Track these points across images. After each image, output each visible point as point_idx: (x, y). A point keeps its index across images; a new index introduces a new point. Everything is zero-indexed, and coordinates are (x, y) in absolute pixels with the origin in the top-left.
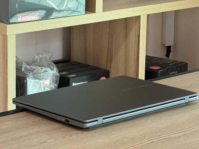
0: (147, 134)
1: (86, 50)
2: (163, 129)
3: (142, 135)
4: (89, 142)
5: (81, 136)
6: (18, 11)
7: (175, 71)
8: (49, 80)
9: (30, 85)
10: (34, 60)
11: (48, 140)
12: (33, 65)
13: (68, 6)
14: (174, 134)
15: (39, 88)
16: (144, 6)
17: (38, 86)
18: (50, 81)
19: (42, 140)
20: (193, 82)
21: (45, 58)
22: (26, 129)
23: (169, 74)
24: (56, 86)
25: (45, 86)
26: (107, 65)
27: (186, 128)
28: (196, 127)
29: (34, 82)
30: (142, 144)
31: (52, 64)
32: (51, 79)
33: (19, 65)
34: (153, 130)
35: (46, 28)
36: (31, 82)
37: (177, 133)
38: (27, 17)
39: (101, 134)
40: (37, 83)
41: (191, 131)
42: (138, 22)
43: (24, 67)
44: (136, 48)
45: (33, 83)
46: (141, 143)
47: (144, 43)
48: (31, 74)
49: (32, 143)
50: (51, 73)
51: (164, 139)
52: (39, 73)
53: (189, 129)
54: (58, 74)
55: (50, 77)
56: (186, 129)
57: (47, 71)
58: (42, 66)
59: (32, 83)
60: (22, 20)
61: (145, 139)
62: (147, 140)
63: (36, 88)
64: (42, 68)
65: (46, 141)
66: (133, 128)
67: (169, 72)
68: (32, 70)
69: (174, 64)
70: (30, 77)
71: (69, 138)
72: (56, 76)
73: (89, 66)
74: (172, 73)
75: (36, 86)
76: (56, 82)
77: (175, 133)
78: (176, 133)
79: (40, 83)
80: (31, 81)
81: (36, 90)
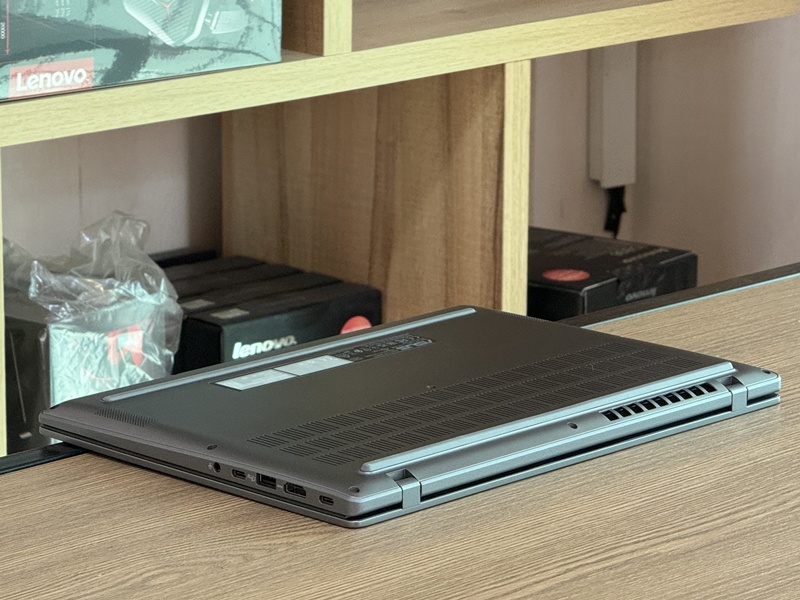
0: (559, 545)
1: (282, 207)
2: (623, 520)
3: (537, 549)
4: (323, 580)
5: (288, 559)
6: (7, 51)
7: (648, 287)
8: (141, 334)
9: (62, 355)
10: (75, 252)
11: (153, 577)
12: (71, 274)
13: (212, 28)
14: (668, 541)
15: (99, 367)
16: (518, 24)
17: (93, 356)
18: (144, 336)
19: (131, 578)
20: (728, 329)
21: (121, 244)
22: (62, 533)
23: (623, 302)
24: (169, 356)
25: (125, 357)
26: (370, 268)
27: (716, 516)
28: (754, 510)
29: (80, 342)
30: (540, 587)
31: (151, 269)
32: (149, 327)
33: (17, 275)
34: (580, 528)
35: (125, 122)
36: (66, 342)
37: (680, 538)
38: (45, 78)
39: (371, 550)
40: (92, 346)
41: (735, 527)
42: (494, 92)
43: (38, 282)
44: (488, 197)
45: (73, 348)
46: (535, 580)
47: (520, 178)
48: (66, 308)
49: (91, 591)
50: (147, 304)
51: (626, 562)
52: (100, 306)
53: (726, 519)
54: (175, 309)
55: (143, 319)
56: (715, 520)
57: (130, 297)
58: (109, 276)
59: (70, 346)
60: (25, 88)
61: (552, 567)
62: (559, 570)
63: (86, 368)
64: (111, 286)
65: (144, 581)
66: (499, 521)
67: (623, 293)
68: (70, 295)
69: (643, 261)
70: (64, 324)
71: (240, 569)
72: (169, 318)
73: (298, 272)
74: (635, 296)
75: (89, 361)
76: (169, 340)
77: (671, 536)
78: (674, 539)
79: (105, 345)
80: (66, 337)
81: (88, 373)
